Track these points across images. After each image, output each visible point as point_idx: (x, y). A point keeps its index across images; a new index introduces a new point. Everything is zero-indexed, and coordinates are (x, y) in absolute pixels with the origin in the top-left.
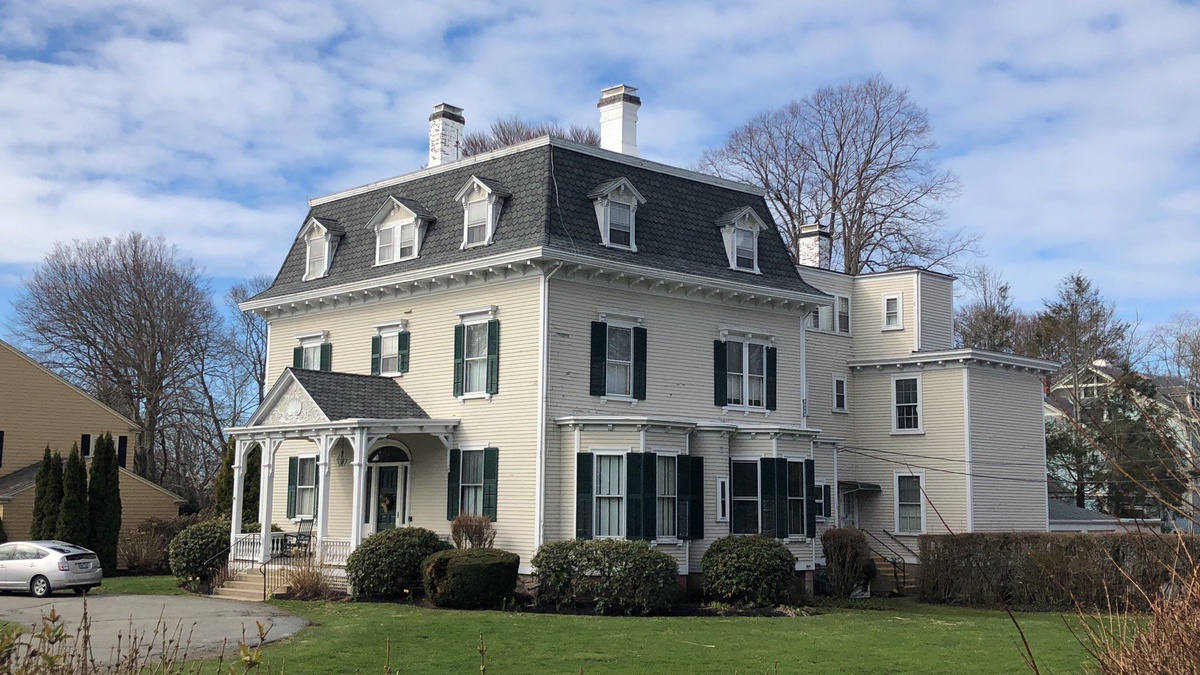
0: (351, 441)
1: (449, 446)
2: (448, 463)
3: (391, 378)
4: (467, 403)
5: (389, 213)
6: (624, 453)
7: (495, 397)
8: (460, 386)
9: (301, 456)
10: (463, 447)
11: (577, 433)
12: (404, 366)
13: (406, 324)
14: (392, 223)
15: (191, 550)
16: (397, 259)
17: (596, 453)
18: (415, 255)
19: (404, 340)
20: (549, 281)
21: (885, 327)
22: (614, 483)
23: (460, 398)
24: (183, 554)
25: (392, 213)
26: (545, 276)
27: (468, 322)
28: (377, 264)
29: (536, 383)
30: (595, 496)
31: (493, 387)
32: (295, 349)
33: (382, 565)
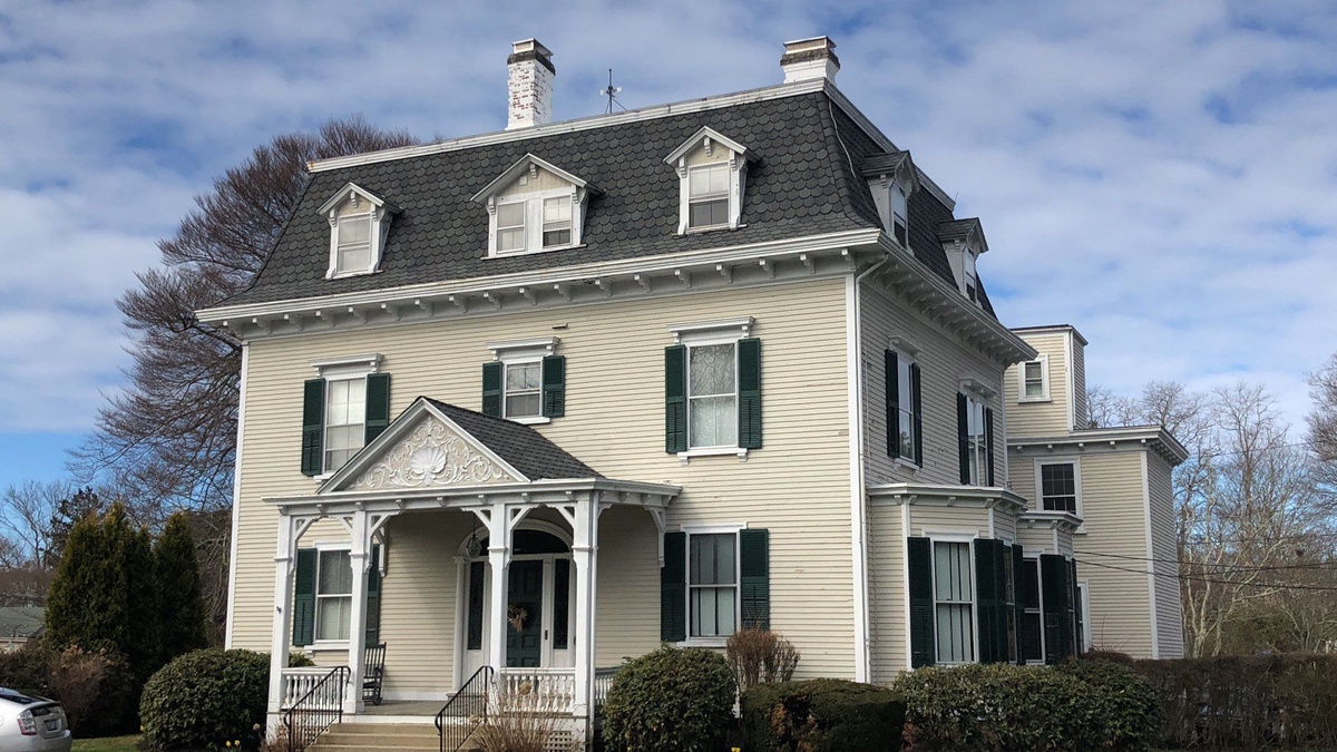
0: (483, 518)
1: (663, 526)
2: (662, 553)
3: (527, 425)
4: (694, 462)
5: (517, 179)
6: (970, 540)
7: (754, 454)
8: (677, 437)
9: (321, 548)
10: (690, 528)
11: (904, 508)
12: (555, 405)
13: (557, 344)
14: (521, 195)
15: (205, 695)
16: (536, 246)
17: (933, 539)
18: (576, 241)
19: (555, 370)
20: (860, 283)
21: (1023, 398)
22: (957, 583)
23: (682, 455)
24: (191, 704)
25: (523, 181)
26: (856, 276)
27: (690, 343)
28: (492, 253)
29: (844, 433)
30: (935, 602)
31: (751, 435)
32: (306, 383)
33: (693, 708)
